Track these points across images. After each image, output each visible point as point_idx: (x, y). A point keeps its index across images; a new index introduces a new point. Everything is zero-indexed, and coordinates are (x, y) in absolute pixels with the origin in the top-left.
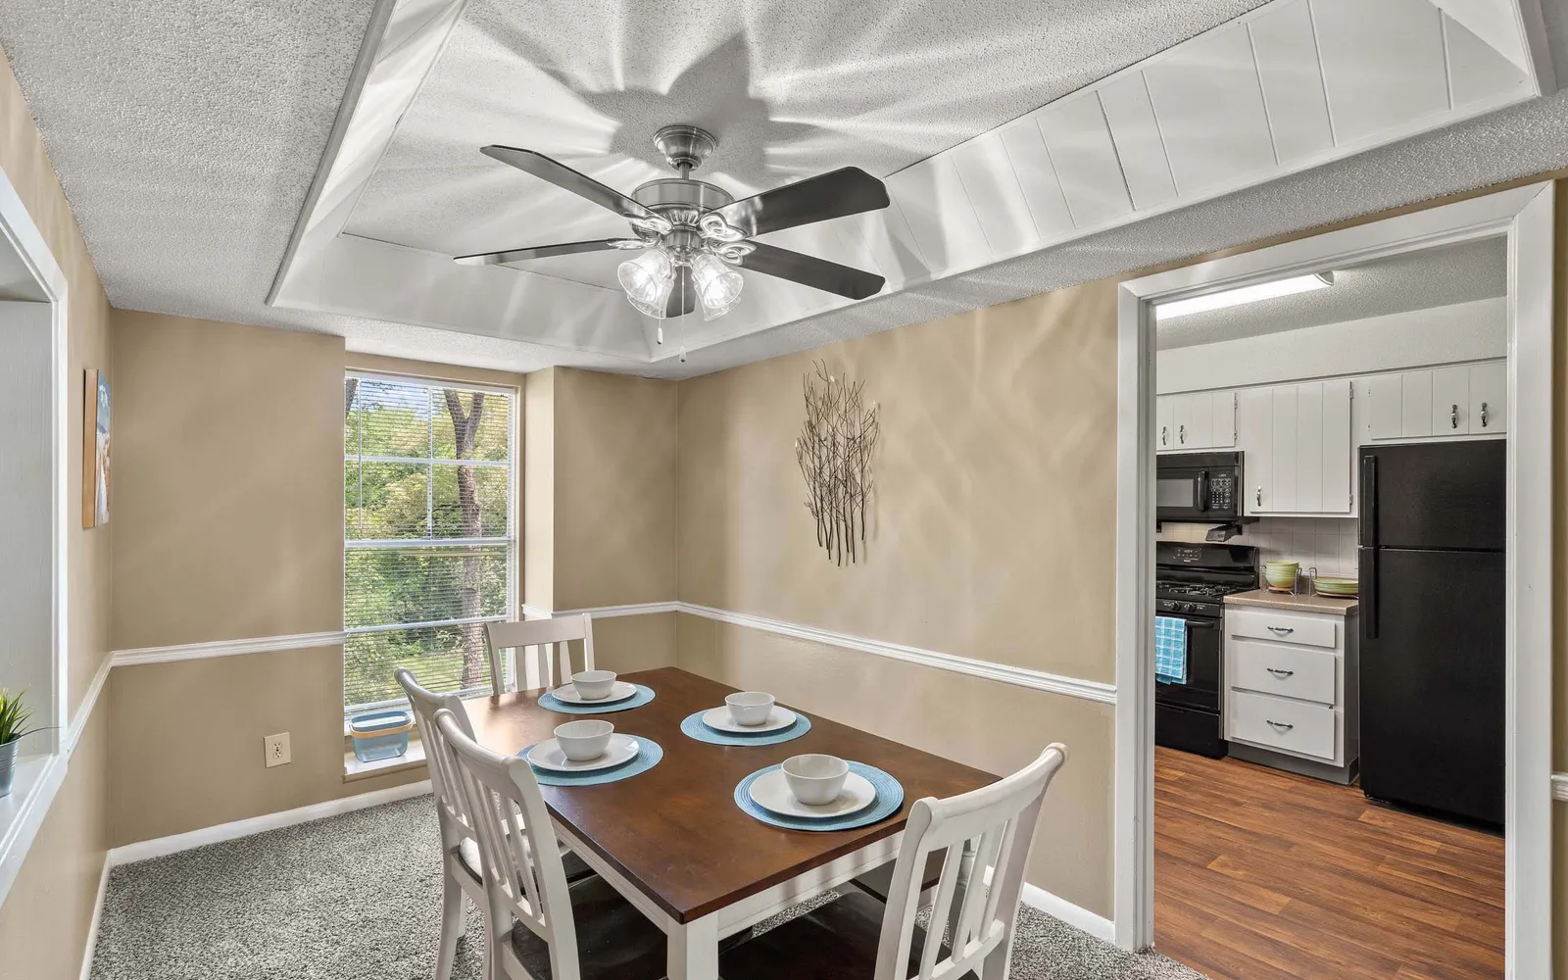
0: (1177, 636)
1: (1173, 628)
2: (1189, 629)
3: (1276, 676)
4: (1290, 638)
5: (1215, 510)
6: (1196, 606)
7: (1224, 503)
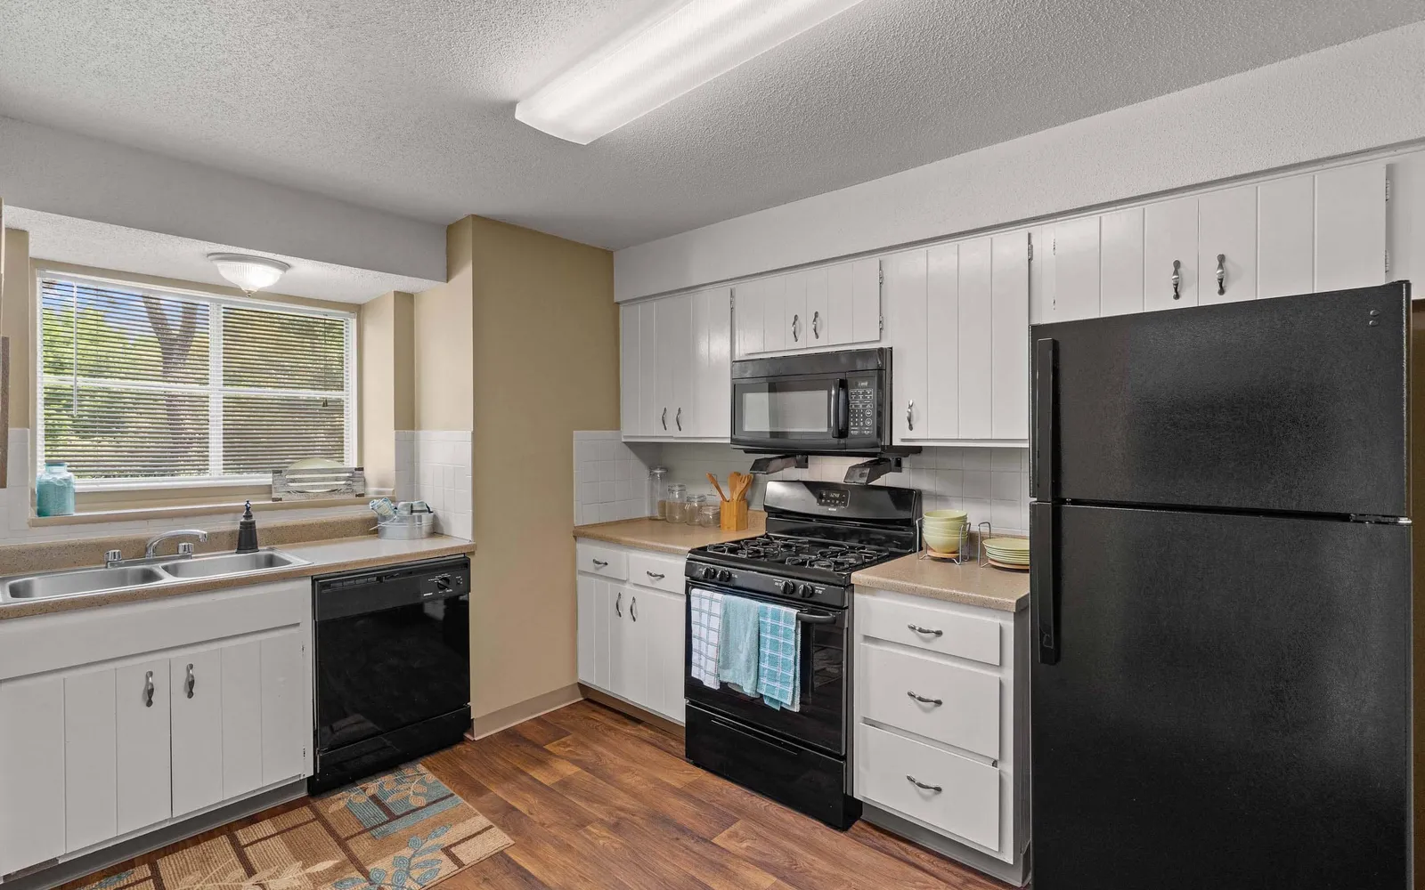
0: (786, 636)
1: (781, 624)
2: (806, 627)
3: (920, 706)
4: (937, 644)
5: (854, 437)
6: (813, 589)
7: (865, 425)
